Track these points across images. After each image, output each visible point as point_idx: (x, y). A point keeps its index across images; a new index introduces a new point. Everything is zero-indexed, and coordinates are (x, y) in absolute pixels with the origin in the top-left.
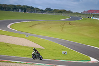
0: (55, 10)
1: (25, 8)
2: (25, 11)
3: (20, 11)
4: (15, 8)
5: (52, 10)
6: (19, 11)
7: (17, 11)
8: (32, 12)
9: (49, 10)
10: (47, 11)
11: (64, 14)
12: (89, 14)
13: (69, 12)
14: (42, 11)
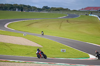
0: (52, 8)
1: (22, 7)
2: (22, 10)
3: (17, 10)
4: (12, 7)
5: (49, 8)
6: (15, 10)
7: (14, 10)
8: (29, 10)
9: (46, 8)
10: (44, 9)
11: (61, 12)
12: (87, 12)
13: (67, 10)
14: (39, 10)
